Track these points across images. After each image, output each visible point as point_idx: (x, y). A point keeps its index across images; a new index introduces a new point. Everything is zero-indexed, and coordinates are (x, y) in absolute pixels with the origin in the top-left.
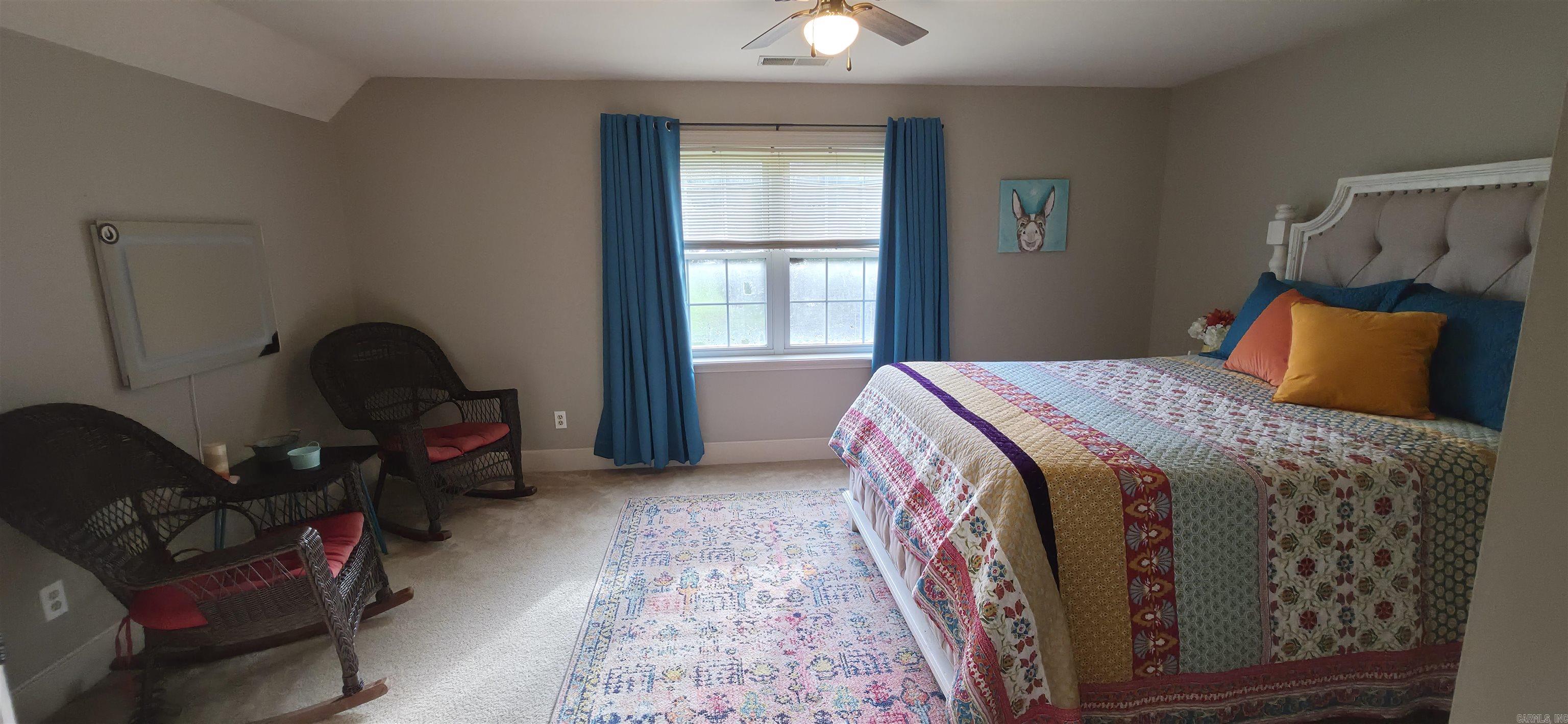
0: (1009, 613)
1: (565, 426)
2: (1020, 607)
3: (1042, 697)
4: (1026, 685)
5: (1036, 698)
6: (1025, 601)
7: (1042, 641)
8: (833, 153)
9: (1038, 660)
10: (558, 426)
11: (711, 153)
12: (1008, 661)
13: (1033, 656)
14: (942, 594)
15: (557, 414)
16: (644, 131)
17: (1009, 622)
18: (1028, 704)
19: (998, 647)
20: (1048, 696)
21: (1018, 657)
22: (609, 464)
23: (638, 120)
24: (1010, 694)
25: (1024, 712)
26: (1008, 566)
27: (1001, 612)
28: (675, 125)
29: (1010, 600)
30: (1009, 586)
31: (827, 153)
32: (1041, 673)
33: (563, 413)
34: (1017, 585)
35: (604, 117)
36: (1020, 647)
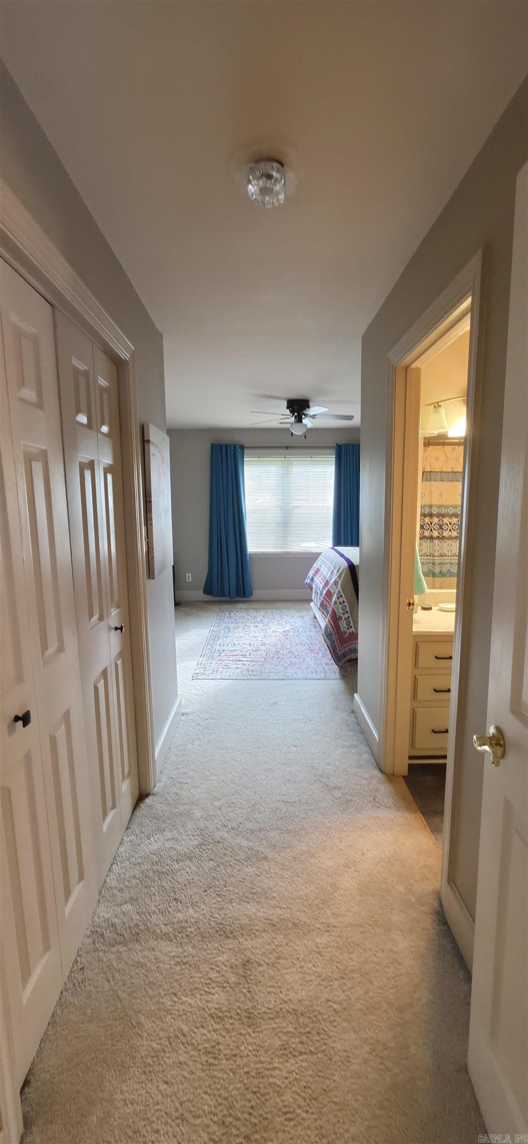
0: (340, 603)
1: (191, 580)
2: (344, 602)
3: (353, 632)
4: (347, 627)
5: (351, 632)
6: (345, 600)
7: (351, 613)
8: (313, 459)
9: (350, 619)
10: (188, 580)
11: (258, 459)
12: (340, 618)
13: (349, 617)
14: (326, 605)
15: (187, 575)
16: (229, 450)
17: (340, 606)
18: (348, 633)
19: (337, 613)
20: (354, 631)
21: (344, 617)
22: (210, 598)
23: (227, 446)
24: (342, 628)
25: (347, 635)
26: (341, 591)
27: (338, 603)
28: (242, 448)
29: (341, 600)
30: (341, 596)
31: (310, 459)
32: (352, 624)
33: (190, 575)
34: (343, 595)
35: (212, 445)
36: (344, 614)
